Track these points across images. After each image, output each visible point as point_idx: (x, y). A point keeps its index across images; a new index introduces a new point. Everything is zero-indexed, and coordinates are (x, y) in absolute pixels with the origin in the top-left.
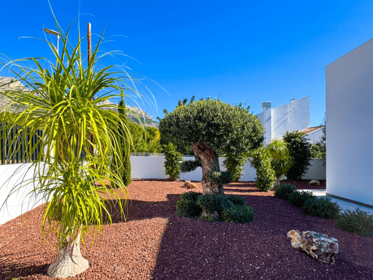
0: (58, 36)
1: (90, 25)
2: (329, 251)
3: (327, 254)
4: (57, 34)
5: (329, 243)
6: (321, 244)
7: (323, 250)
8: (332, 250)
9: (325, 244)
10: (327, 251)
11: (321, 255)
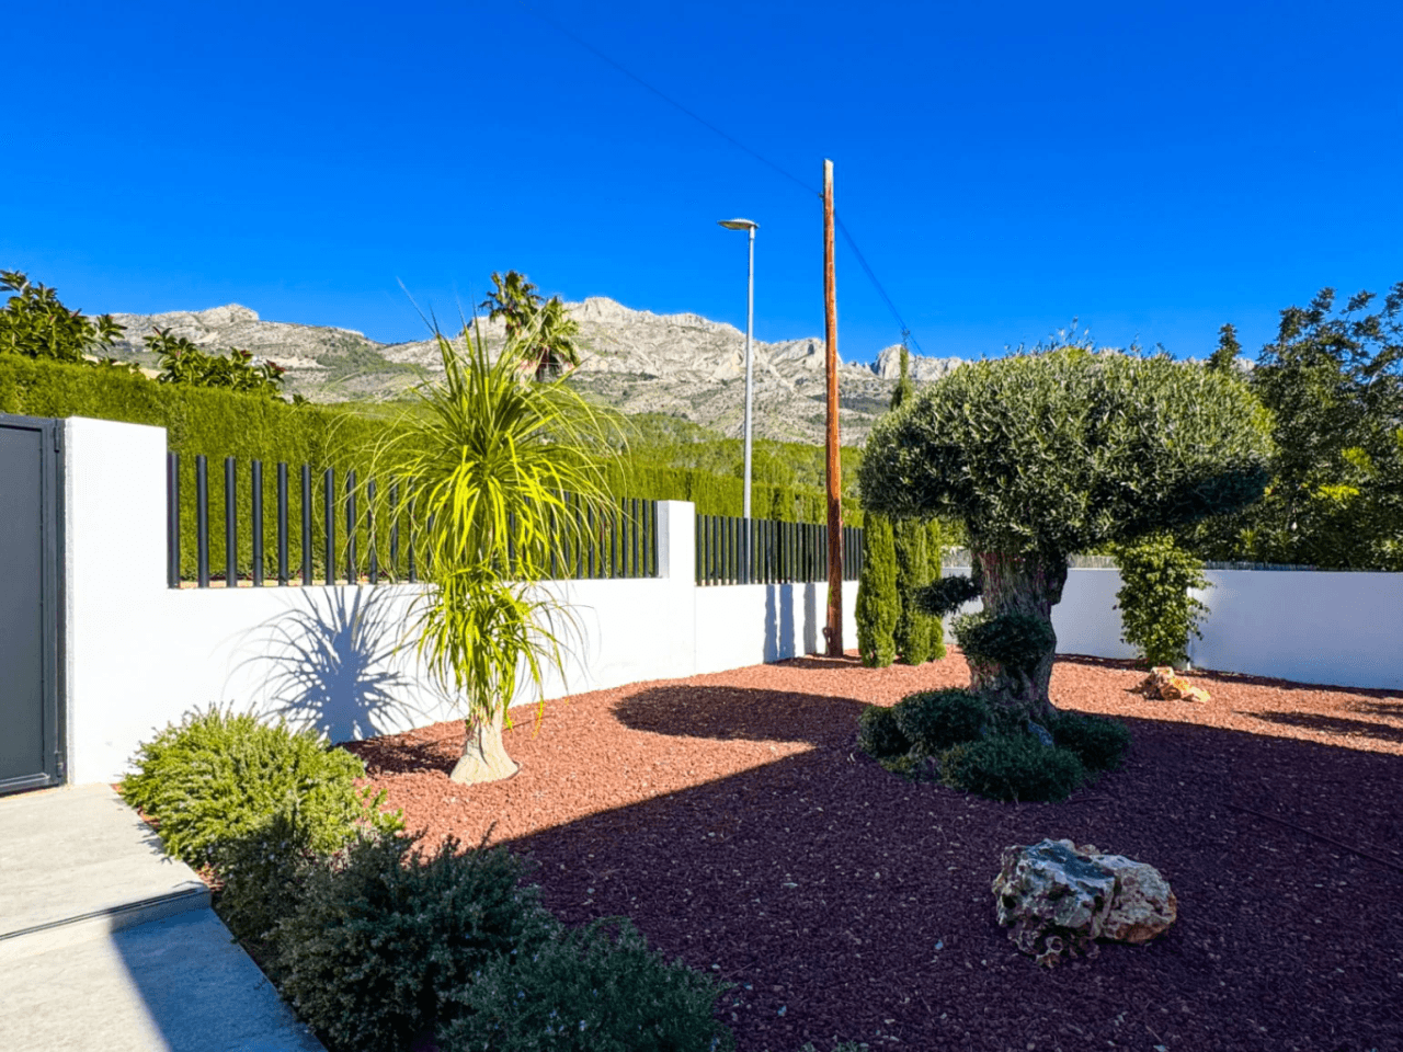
0: (752, 230)
1: (829, 165)
2: (1040, 911)
3: (1036, 920)
4: (749, 226)
5: (1055, 883)
6: (1028, 882)
7: (1026, 902)
8: (1051, 912)
9: (1040, 883)
10: (1035, 910)
11: (1019, 919)
